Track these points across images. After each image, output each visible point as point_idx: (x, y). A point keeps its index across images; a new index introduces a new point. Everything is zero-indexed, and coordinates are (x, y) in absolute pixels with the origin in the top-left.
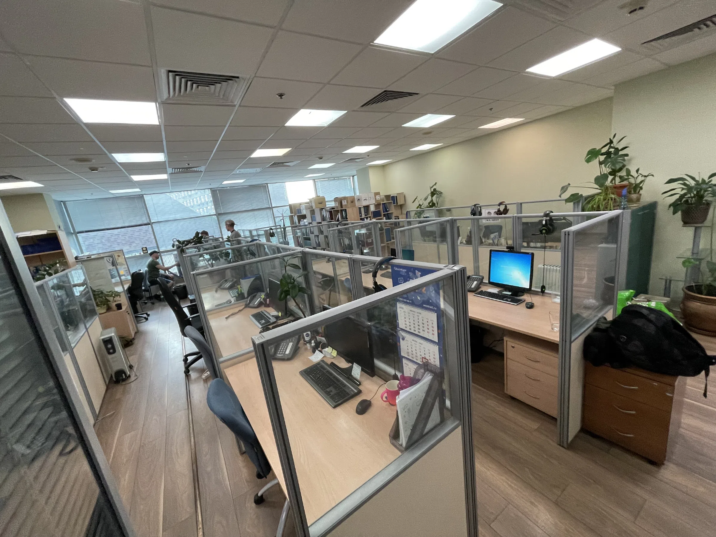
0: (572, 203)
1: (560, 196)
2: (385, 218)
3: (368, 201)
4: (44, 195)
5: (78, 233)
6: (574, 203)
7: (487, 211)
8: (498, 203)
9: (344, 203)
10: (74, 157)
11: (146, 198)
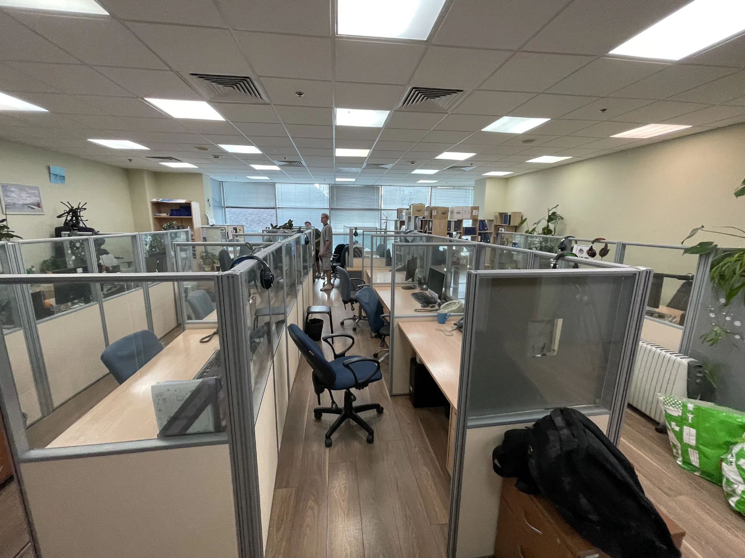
0: (697, 256)
1: (682, 243)
2: (479, 237)
3: (461, 215)
4: (203, 175)
5: (226, 207)
6: (701, 256)
7: (579, 248)
8: (593, 239)
9: (434, 213)
10: (197, 146)
11: (277, 186)
